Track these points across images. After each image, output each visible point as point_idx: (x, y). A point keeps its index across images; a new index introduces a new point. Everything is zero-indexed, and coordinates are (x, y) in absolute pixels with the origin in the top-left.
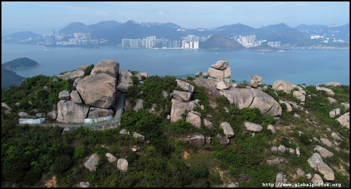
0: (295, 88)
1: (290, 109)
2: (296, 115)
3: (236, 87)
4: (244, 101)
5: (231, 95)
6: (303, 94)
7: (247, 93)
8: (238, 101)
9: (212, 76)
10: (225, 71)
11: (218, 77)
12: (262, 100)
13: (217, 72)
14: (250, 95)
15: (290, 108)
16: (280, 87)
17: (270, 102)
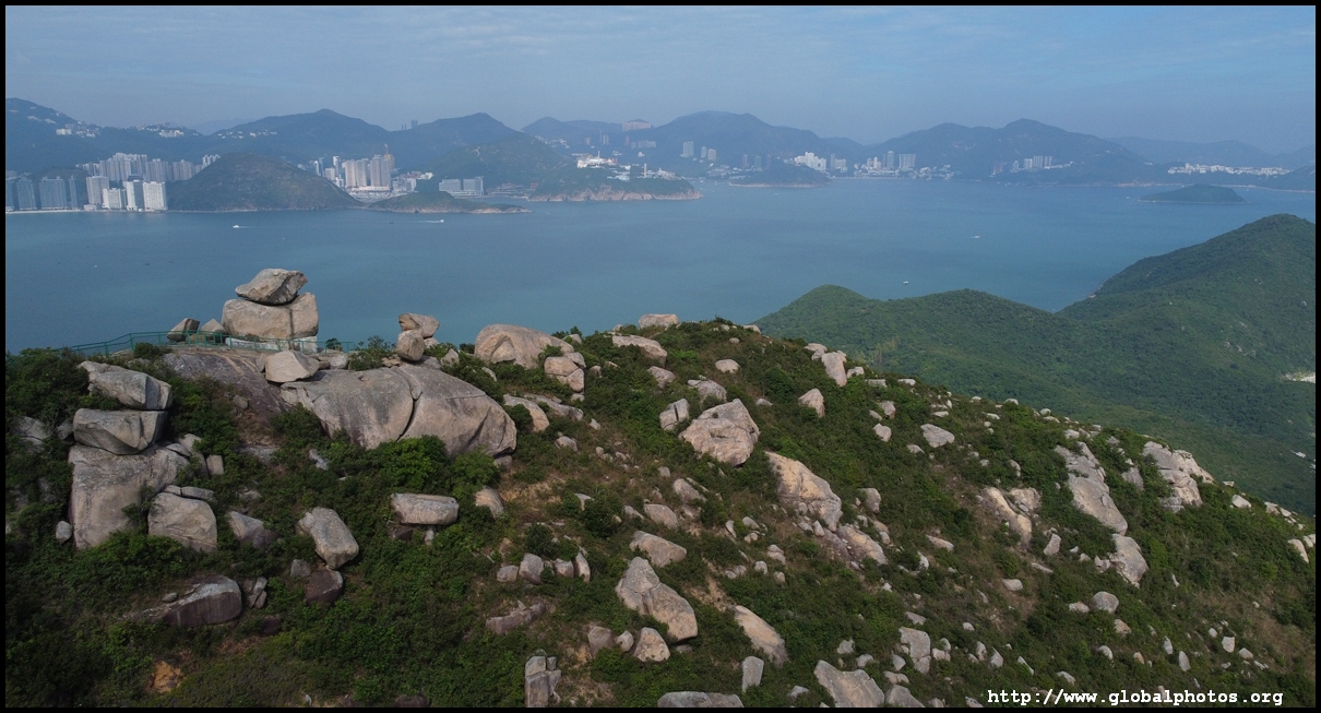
0: (548, 346)
1: (542, 422)
2: (563, 440)
3: (346, 368)
4: (383, 417)
5: (328, 398)
6: (577, 364)
7: (390, 387)
8: (359, 419)
9: (244, 331)
10: (296, 306)
11: (267, 333)
12: (446, 404)
13: (263, 313)
14: (399, 390)
15: (541, 419)
16: (501, 349)
17: (475, 408)
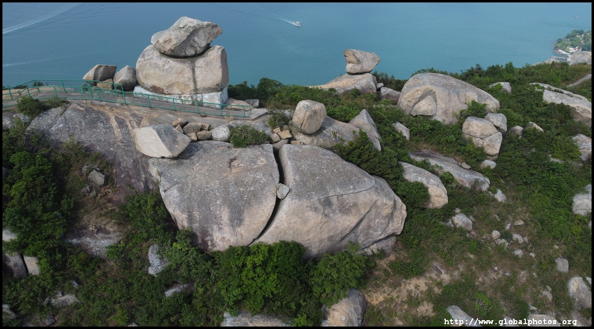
1: (440, 199)
3: (228, 141)
4: (237, 219)
5: (181, 190)
6: (497, 128)
7: (255, 181)
8: (210, 218)
9: (150, 83)
12: (317, 205)
14: (265, 185)
15: (440, 196)
17: (355, 205)
